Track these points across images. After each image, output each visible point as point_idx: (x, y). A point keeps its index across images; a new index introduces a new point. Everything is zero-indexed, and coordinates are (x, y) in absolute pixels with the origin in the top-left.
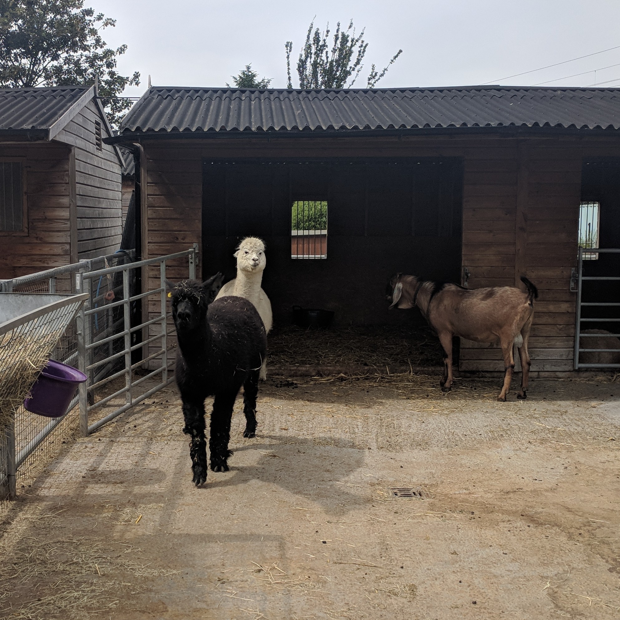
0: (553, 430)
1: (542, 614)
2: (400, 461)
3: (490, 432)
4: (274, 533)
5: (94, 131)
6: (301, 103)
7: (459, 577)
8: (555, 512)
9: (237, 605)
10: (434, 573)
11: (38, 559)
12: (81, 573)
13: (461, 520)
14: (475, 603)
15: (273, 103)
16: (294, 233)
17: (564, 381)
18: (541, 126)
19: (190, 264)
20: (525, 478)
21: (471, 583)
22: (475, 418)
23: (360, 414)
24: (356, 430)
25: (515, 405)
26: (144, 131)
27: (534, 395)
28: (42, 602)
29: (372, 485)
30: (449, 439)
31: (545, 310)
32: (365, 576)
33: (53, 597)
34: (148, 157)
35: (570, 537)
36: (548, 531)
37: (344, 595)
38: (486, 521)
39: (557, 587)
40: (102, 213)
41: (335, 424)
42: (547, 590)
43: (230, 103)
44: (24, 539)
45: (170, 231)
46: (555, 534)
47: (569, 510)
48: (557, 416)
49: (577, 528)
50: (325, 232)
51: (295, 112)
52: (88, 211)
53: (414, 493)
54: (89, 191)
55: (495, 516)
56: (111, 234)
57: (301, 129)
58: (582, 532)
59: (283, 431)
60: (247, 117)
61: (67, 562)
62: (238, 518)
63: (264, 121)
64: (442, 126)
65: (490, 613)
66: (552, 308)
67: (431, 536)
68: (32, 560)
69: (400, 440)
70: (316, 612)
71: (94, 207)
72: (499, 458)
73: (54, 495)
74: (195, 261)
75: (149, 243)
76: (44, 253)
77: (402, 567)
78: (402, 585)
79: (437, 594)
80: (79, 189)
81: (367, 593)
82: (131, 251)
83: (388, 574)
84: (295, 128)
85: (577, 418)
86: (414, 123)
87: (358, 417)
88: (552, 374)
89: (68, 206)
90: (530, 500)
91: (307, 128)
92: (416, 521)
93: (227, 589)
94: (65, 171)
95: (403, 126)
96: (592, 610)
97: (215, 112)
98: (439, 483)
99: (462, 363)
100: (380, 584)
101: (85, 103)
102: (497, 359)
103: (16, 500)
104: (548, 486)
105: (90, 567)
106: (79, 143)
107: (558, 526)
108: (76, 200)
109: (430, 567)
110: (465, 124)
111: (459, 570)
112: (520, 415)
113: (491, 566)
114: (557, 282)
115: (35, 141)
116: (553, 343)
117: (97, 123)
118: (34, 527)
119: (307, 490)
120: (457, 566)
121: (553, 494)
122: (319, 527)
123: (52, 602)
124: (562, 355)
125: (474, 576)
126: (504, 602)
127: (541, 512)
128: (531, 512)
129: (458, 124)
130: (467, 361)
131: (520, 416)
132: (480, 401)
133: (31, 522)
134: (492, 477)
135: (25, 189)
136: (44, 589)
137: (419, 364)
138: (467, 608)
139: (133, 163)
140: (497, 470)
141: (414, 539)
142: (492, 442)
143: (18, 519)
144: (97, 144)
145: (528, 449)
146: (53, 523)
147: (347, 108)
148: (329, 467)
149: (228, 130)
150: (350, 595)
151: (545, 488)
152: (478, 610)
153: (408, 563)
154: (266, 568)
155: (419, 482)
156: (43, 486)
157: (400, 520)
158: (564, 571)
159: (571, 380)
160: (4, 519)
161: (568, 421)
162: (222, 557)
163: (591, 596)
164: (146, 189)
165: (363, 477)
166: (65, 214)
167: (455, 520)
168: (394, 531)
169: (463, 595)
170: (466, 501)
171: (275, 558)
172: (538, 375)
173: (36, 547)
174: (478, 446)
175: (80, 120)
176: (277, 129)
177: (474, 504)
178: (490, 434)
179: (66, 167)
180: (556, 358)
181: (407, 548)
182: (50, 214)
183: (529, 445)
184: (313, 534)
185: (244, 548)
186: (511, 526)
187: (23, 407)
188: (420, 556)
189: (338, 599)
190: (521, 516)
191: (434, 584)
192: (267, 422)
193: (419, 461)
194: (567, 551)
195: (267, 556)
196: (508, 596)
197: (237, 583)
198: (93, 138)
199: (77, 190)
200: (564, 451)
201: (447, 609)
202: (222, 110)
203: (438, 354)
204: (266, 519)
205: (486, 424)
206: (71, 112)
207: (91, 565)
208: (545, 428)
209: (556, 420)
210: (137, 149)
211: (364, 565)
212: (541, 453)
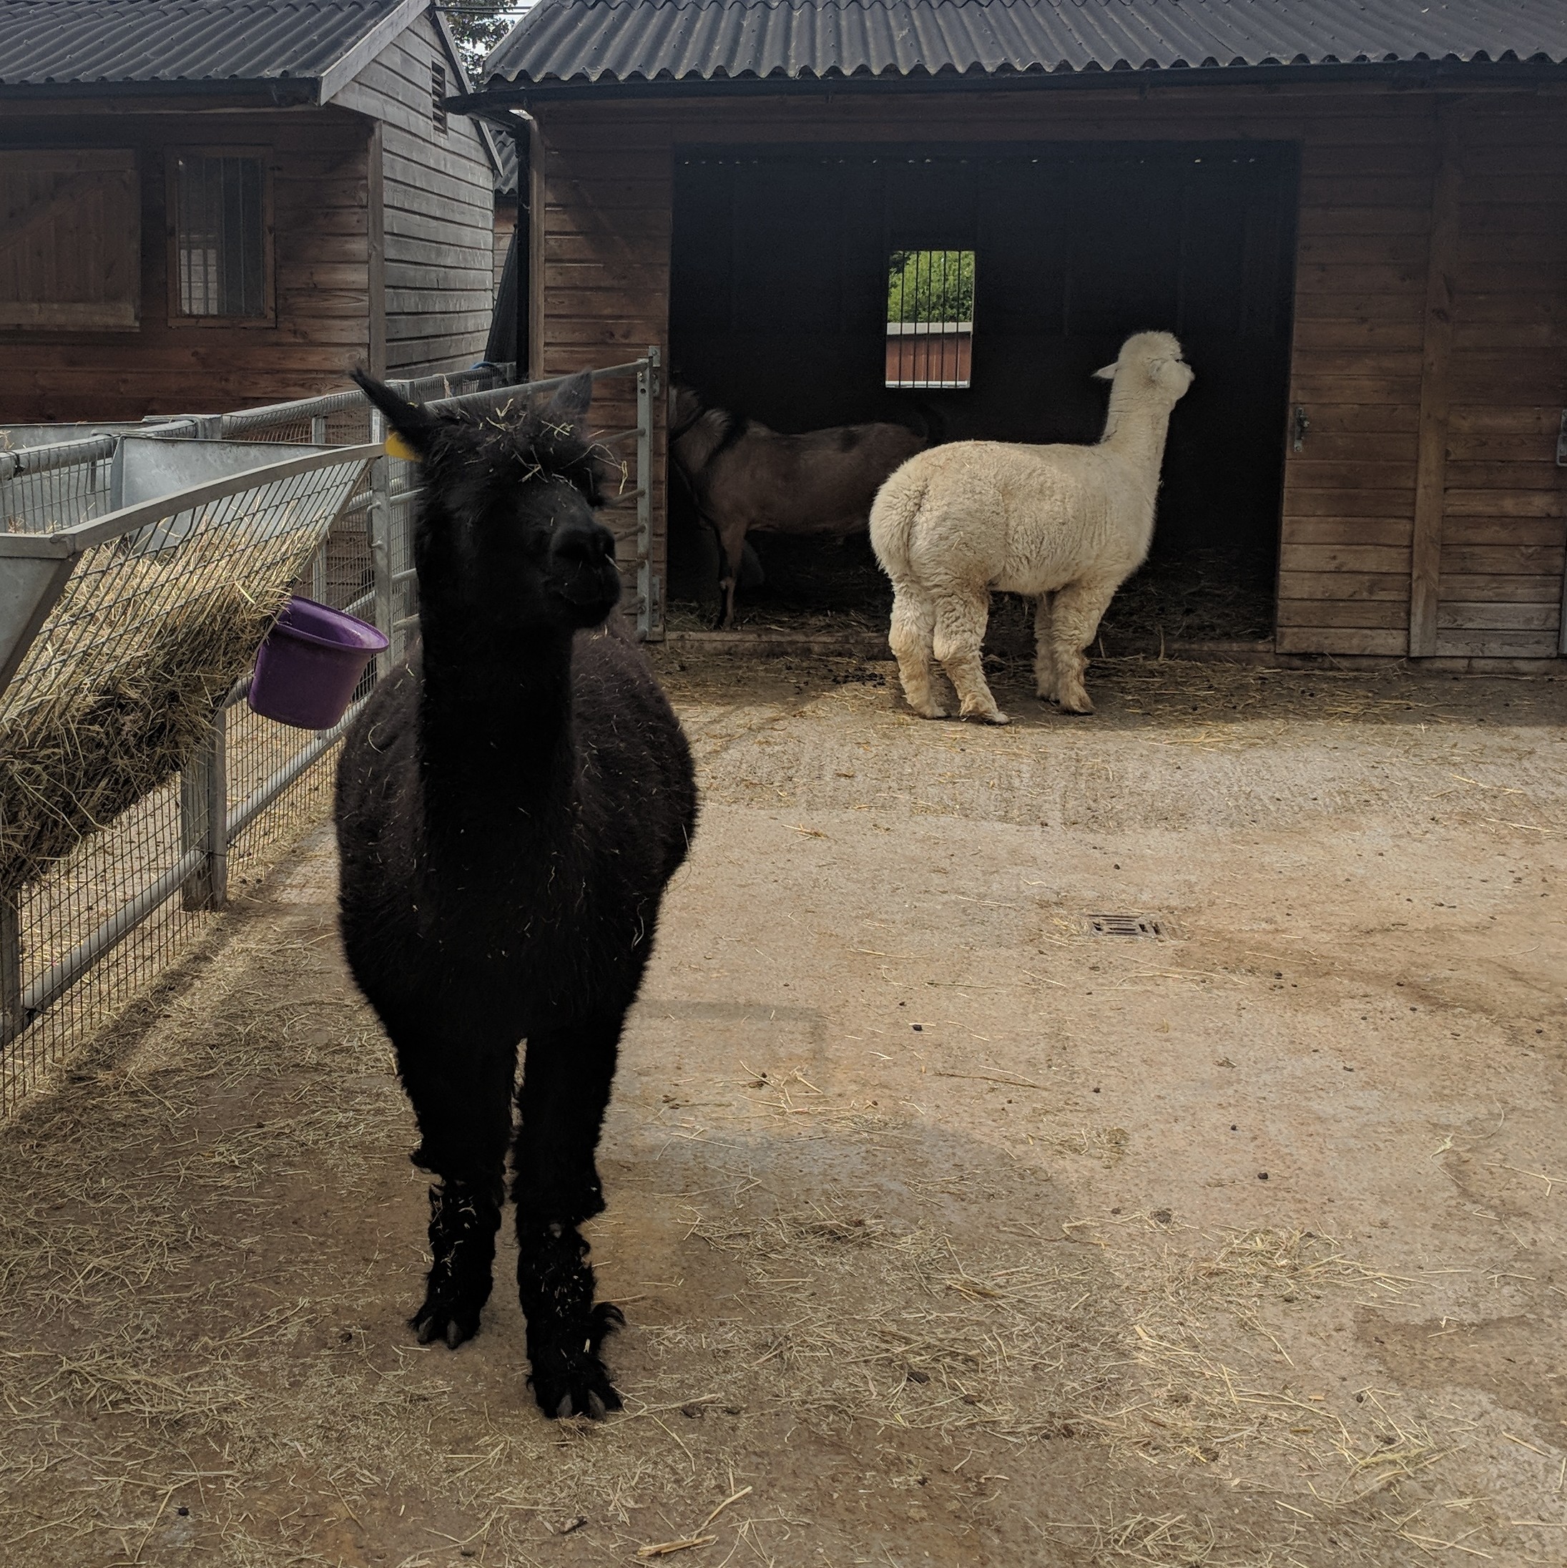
0: (1495, 793)
1: (1426, 1210)
2: (1116, 853)
3: (1339, 793)
4: (801, 1004)
5: (430, 86)
6: (911, 16)
7: (1231, 1116)
8: (1482, 979)
9: (702, 1157)
10: (1172, 1107)
11: (264, 1037)
12: (356, 1071)
13: (1250, 989)
14: (1264, 1177)
15: (843, 14)
16: (893, 328)
17: (1533, 681)
18: (1494, 59)
19: (639, 393)
20: (1416, 901)
21: (1258, 1133)
22: (1306, 761)
23: (1028, 747)
24: (1016, 782)
25: (1407, 733)
26: (536, 81)
27: (1453, 712)
28: (264, 1130)
29: (1044, 905)
30: (1237, 807)
31: (1491, 510)
32: (1006, 1106)
33: (290, 1121)
34: (547, 143)
35: (1514, 1037)
36: (1459, 1021)
37: (953, 1147)
38: (1311, 995)
39: (1468, 1151)
40: (446, 278)
41: (967, 768)
42: (1444, 1155)
43: (742, 14)
44: (238, 995)
45: (595, 317)
46: (1477, 1030)
47: (1516, 976)
48: (1507, 762)
49: (1532, 1018)
50: (967, 327)
51: (895, 33)
52: (411, 271)
53: (1142, 927)
54: (415, 225)
55: (1334, 983)
56: (466, 327)
57: (905, 72)
58: (1544, 1026)
59: (843, 779)
60: (779, 46)
61: (327, 1046)
62: (722, 967)
63: (819, 54)
64: (1245, 63)
65: (1300, 1201)
66: (1509, 505)
67: (1172, 1024)
68: (250, 1040)
69: (1119, 807)
70: (884, 1180)
71: (426, 265)
72: (1355, 853)
73: (312, 902)
74: (651, 386)
75: (546, 344)
76: (310, 367)
77: (1097, 1091)
78: (1092, 1129)
79: (1176, 1152)
80: (391, 220)
81: (1008, 1143)
82: (508, 366)
83: (1061, 1104)
84: (891, 70)
85: (1557, 767)
86: (1177, 55)
87: (1024, 753)
88: (1504, 665)
89: (366, 258)
90: (1422, 950)
91: (919, 70)
92: (1138, 988)
93: (683, 1121)
94: (360, 179)
95: (1152, 63)
96: (1552, 1205)
97: (704, 35)
98: (1204, 905)
99: (1283, 635)
100: (1041, 1125)
101: (409, 20)
102: (1369, 625)
103: (226, 910)
104: (1468, 919)
105: (378, 1060)
106: (394, 113)
107: (1485, 1011)
108: (382, 245)
109: (1163, 1093)
110: (1302, 58)
111: (1232, 1101)
112: (1415, 756)
113: (1312, 1095)
114: (1524, 443)
115: (289, 105)
116: (1509, 589)
117: (437, 69)
118: (260, 968)
119: (886, 912)
120: (1230, 1092)
121: (1480, 938)
122: (908, 995)
123: (287, 1131)
124: (1530, 620)
125: (1268, 1116)
126: (1335, 1179)
127: (1448, 979)
128: (1422, 977)
129: (1286, 59)
130: (1296, 630)
131: (1416, 760)
132: (1321, 723)
133: (254, 959)
134: (1335, 897)
135: (269, 220)
136: (273, 1104)
137: (1181, 636)
138: (1244, 1188)
139: (514, 160)
140: (1348, 880)
141: (1131, 1029)
142: (1343, 816)
143: (227, 951)
144: (436, 118)
145: (1428, 836)
146: (304, 962)
147: (1019, 25)
148: (945, 864)
149: (731, 75)
150: (968, 1147)
151: (1462, 923)
152: (1271, 1194)
153: (1113, 1081)
154: (775, 1078)
155: (1157, 903)
156: (289, 881)
157: (1103, 985)
158: (1490, 1113)
159: (1551, 680)
160: (196, 950)
161: (1533, 772)
162: (677, 1050)
163: (1551, 1173)
164: (543, 220)
165: (1023, 888)
166: (357, 276)
167: (1234, 990)
168: (1086, 1008)
169: (1236, 1157)
170: (1267, 948)
171: (800, 1057)
172: (1469, 665)
173: (261, 1011)
174: (1307, 824)
175: (395, 60)
176: (847, 72)
177: (1283, 954)
178: (1338, 799)
179: (361, 167)
180: (1517, 626)
181: (1112, 1049)
182: (323, 278)
183: (1431, 826)
184: (893, 1007)
185: (728, 1034)
186: (1369, 1007)
187: (245, 707)
188: (1144, 1068)
189: (938, 1155)
190: (1397, 988)
191: (1170, 1130)
192: (805, 759)
193: (1162, 854)
194: (1502, 1070)
195: (782, 1052)
196: (1348, 1165)
197: (707, 1109)
198: (427, 103)
199: (386, 222)
200: (1519, 842)
201: (1196, 1188)
202: (721, 31)
203: (1227, 615)
204: (785, 970)
205: (1330, 775)
206: (373, 40)
207: (379, 1055)
208: (1475, 787)
209: (1505, 771)
210: (525, 124)
211: (1007, 1082)
212: (1461, 845)
